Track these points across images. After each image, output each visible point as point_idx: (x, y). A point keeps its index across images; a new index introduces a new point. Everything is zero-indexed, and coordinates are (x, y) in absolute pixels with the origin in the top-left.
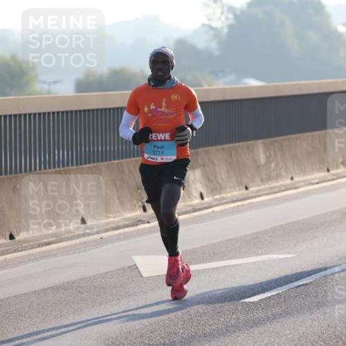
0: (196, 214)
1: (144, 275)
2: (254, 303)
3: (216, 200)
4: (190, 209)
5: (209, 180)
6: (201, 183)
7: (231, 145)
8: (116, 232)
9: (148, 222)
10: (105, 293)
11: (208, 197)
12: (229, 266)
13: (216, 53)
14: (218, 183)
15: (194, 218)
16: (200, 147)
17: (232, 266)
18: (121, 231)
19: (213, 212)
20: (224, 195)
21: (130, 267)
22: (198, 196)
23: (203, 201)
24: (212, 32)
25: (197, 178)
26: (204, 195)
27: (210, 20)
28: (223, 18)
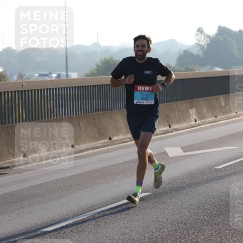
0: (193, 129)
1: (170, 156)
2: (220, 169)
3: (202, 122)
4: (190, 126)
5: (199, 113)
6: (195, 115)
7: (209, 98)
9: (171, 132)
13: (202, 56)
14: (203, 114)
15: (192, 130)
16: (195, 98)
17: (209, 152)
18: (160, 136)
19: (201, 128)
20: (206, 120)
21: (163, 152)
22: (194, 121)
23: (196, 123)
24: (200, 47)
25: (194, 112)
26: (197, 120)
27: (199, 41)
28: (205, 41)
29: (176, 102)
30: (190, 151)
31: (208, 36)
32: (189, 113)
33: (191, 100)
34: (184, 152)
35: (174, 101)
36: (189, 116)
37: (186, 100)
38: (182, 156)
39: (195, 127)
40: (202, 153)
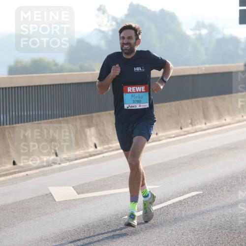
0: (91, 158)
1: (57, 200)
3: (106, 148)
4: (88, 155)
5: (101, 135)
6: (95, 137)
8: (37, 171)
9: (59, 164)
10: (30, 212)
11: (100, 147)
12: (115, 194)
13: (104, 48)
14: (106, 137)
15: (91, 161)
16: (94, 112)
17: (117, 193)
18: (41, 170)
19: (104, 157)
20: (110, 145)
21: (47, 194)
22: (93, 146)
23: (96, 149)
24: (101, 34)
25: (92, 134)
26: (97, 145)
27: (100, 26)
28: (109, 24)
29: (65, 118)
30: (88, 192)
31: (114, 19)
32: (85, 135)
33: (89, 115)
34: (78, 194)
35: (63, 116)
36: (86, 139)
37: (80, 114)
38: (75, 200)
39: (94, 155)
40: (106, 196)
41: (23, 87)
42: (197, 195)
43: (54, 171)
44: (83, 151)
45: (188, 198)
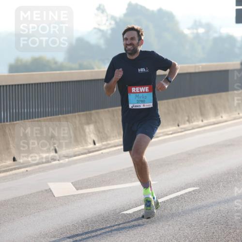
0: (90, 154)
1: (56, 196)
2: (130, 214)
3: (104, 145)
4: (86, 151)
5: (99, 132)
6: (94, 134)
7: (113, 108)
8: (37, 167)
9: (59, 160)
10: (29, 208)
11: (98, 143)
12: (113, 190)
13: (103, 47)
14: (105, 134)
15: (89, 157)
16: (93, 109)
18: (40, 166)
19: (102, 153)
20: (109, 142)
21: (46, 190)
22: (92, 143)
23: (95, 146)
24: (100, 33)
25: (91, 130)
26: (96, 142)
27: (99, 25)
28: (108, 23)
29: (65, 115)
30: (86, 187)
31: (113, 18)
32: (84, 131)
33: (88, 112)
34: (77, 190)
35: (62, 113)
36: (85, 136)
37: (80, 112)
38: (74, 196)
39: (93, 152)
41: (24, 85)
42: (194, 191)
43: (53, 167)
44: (81, 148)
45: (184, 194)
